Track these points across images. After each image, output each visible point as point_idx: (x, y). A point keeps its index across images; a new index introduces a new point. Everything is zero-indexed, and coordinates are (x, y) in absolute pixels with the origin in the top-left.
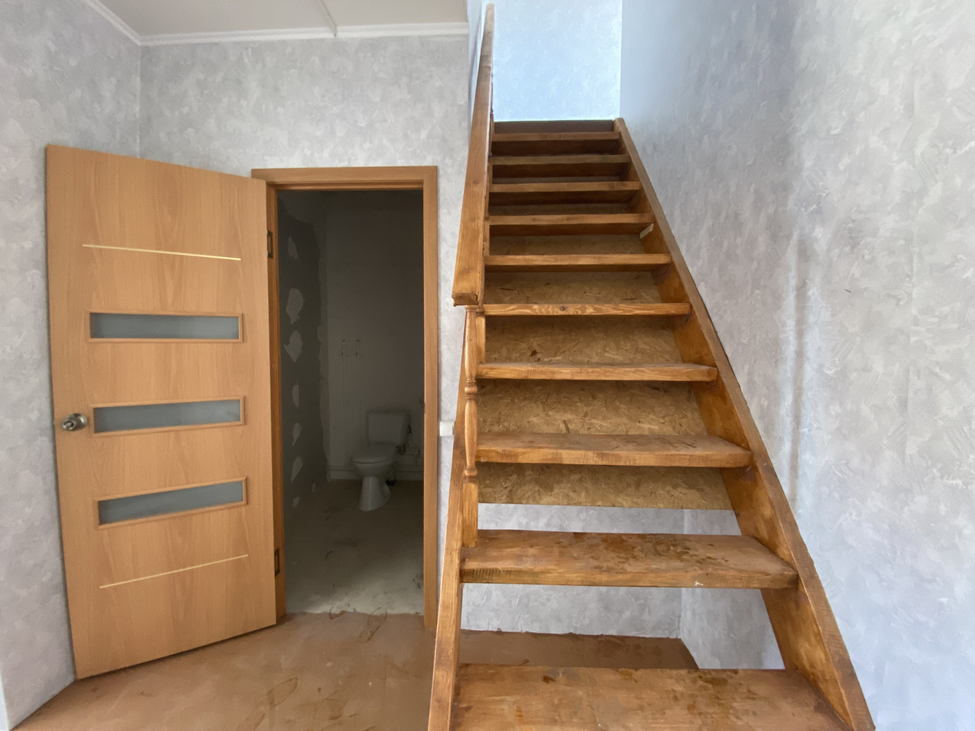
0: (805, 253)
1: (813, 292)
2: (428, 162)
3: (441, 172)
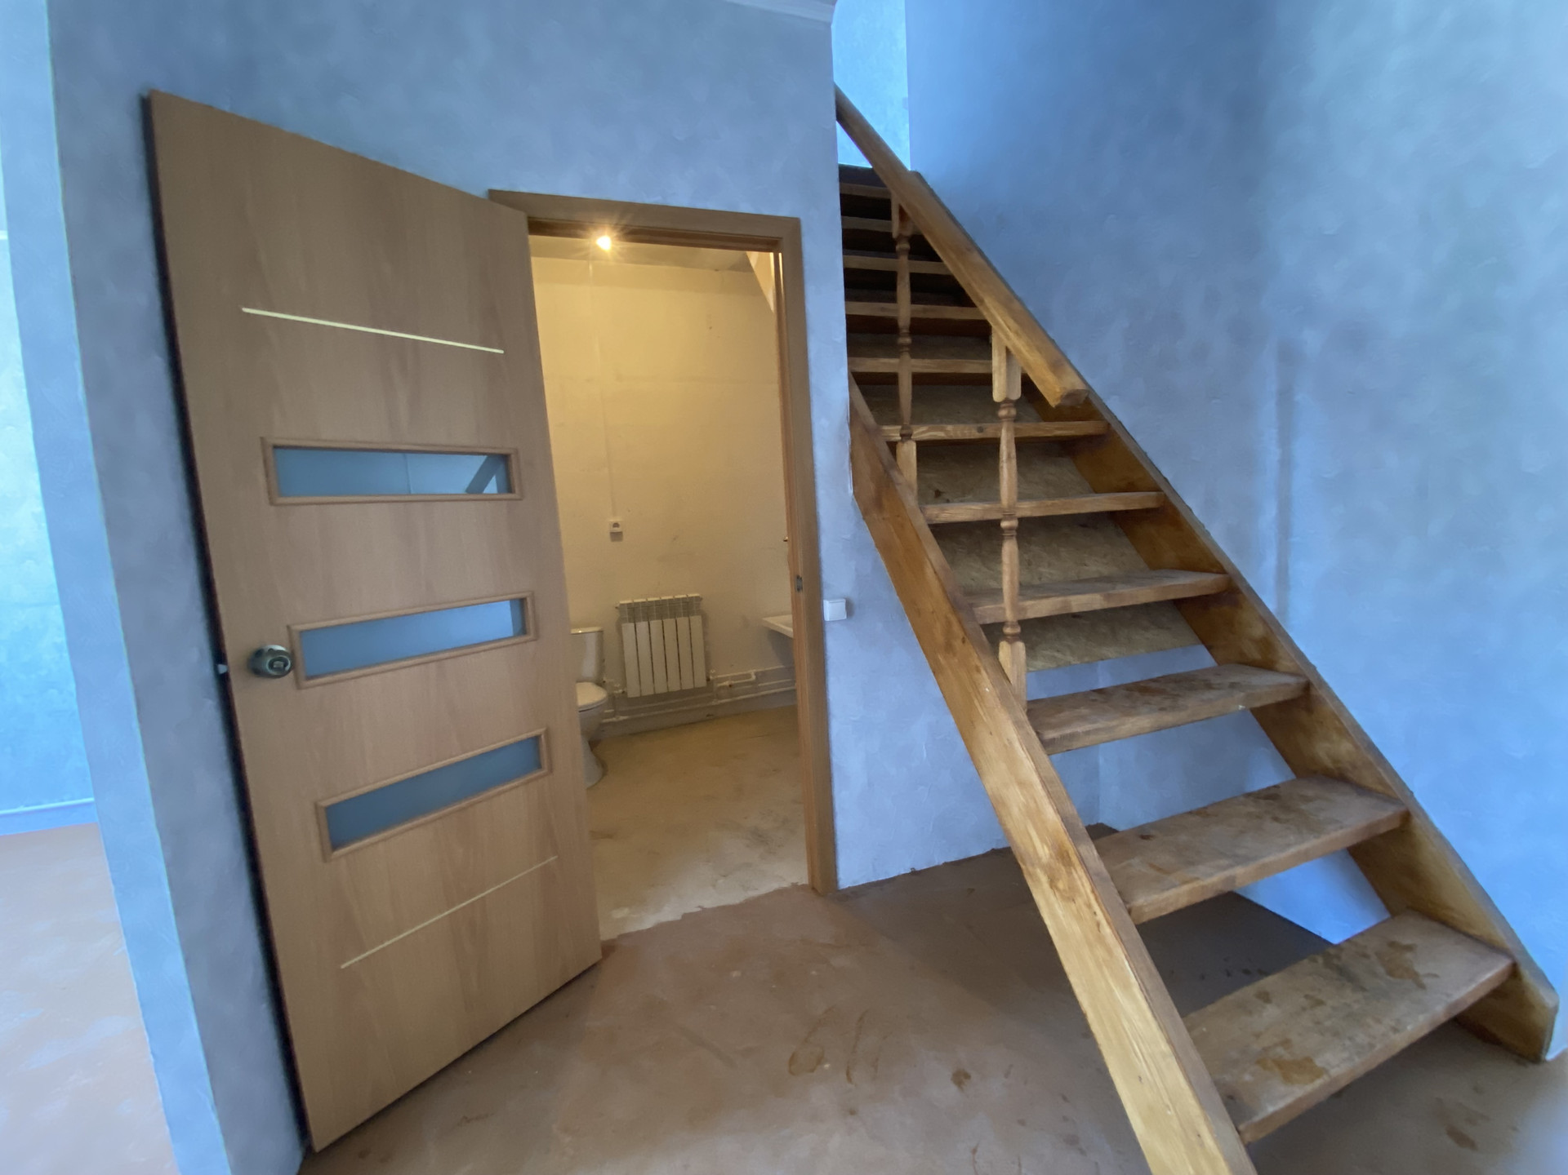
2: (784, 211)
3: (804, 229)
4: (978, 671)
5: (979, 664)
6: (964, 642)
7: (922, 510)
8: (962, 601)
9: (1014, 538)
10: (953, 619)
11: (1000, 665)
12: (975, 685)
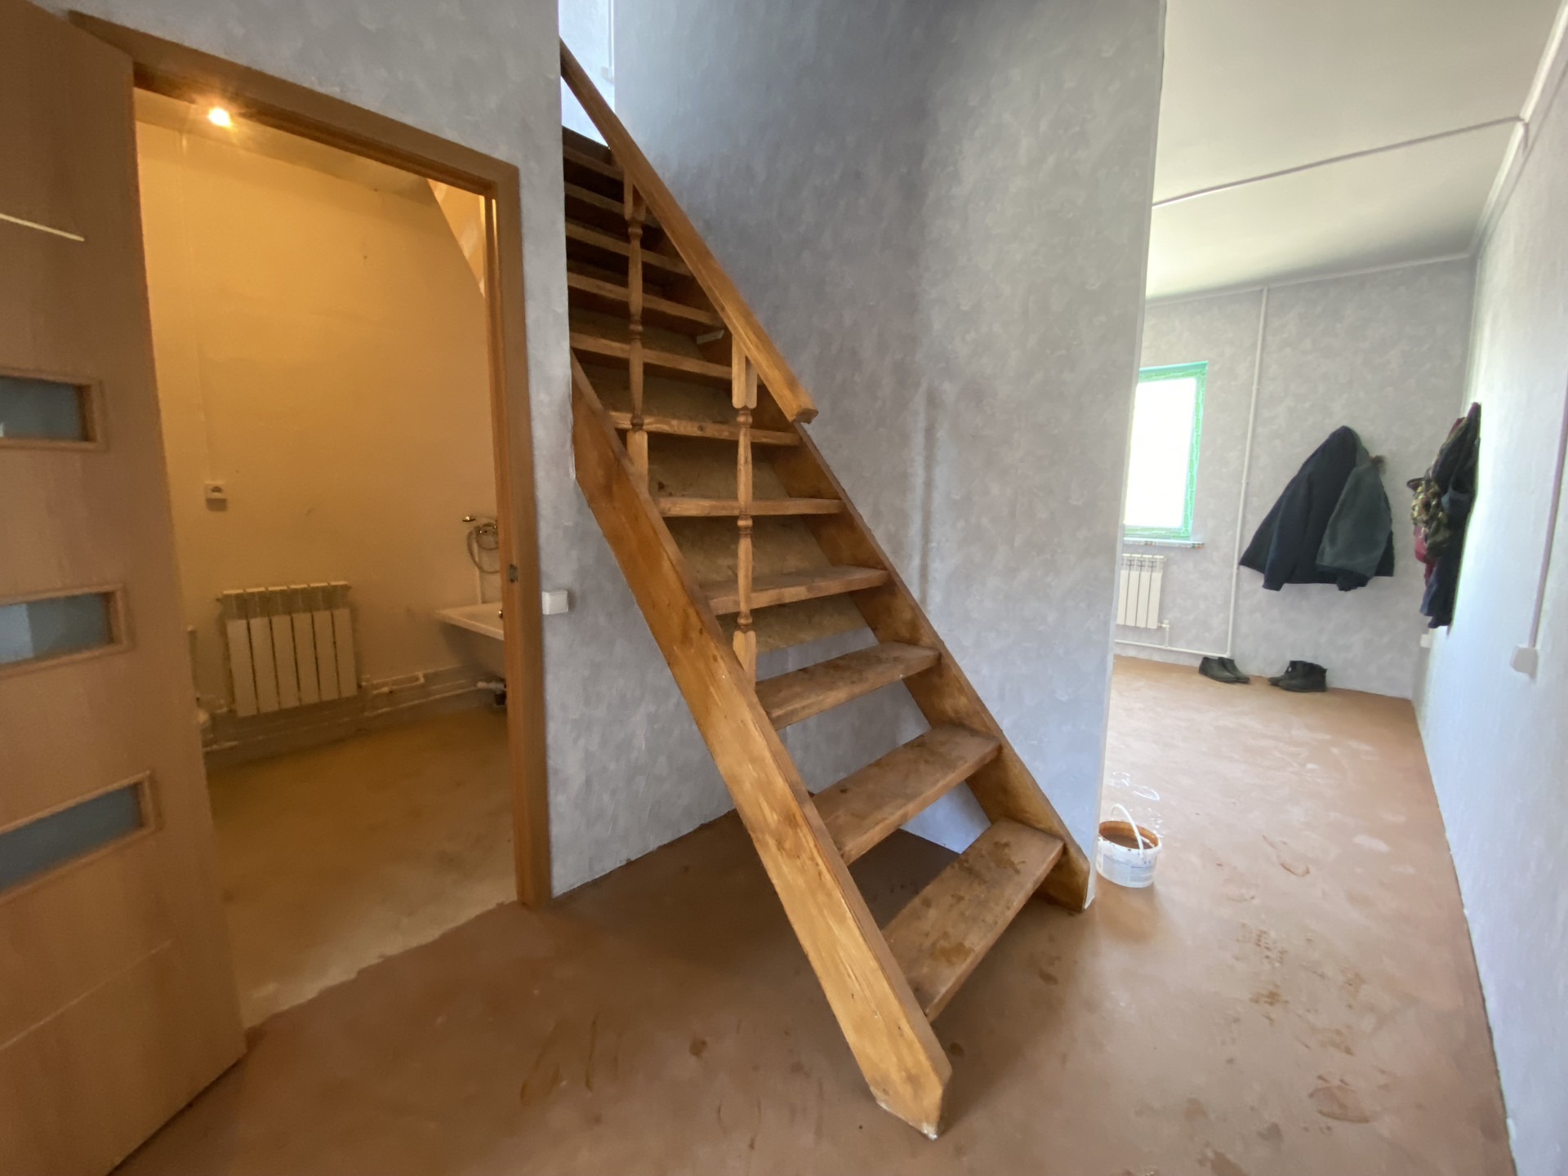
0: (933, 400)
1: (941, 434)
2: (501, 154)
3: (523, 181)
4: (715, 659)
5: (716, 653)
6: (701, 632)
7: (656, 502)
8: (698, 594)
9: (749, 536)
10: (691, 612)
11: (734, 653)
12: (712, 675)
